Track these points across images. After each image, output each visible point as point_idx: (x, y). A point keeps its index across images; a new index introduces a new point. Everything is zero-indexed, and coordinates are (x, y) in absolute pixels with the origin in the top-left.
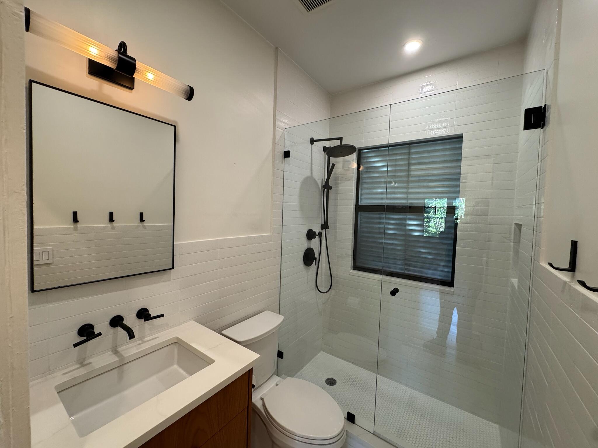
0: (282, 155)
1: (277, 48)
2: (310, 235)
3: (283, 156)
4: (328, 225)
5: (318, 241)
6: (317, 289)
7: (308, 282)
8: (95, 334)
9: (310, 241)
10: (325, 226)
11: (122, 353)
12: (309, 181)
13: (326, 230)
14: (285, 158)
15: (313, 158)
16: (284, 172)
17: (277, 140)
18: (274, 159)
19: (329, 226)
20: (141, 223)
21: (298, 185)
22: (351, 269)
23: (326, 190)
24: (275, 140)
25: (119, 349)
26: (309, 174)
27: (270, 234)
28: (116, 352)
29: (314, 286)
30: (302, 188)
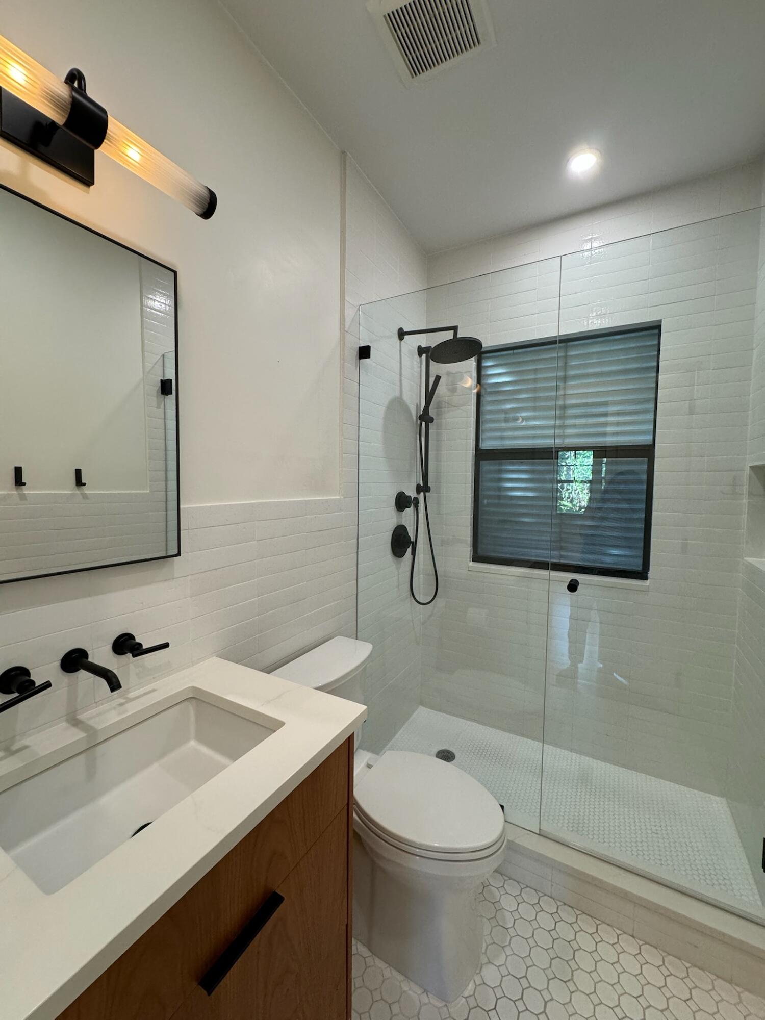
0: (355, 353)
1: (344, 152)
2: (402, 502)
3: (356, 356)
4: (429, 485)
5: (413, 514)
6: (412, 598)
7: (399, 586)
8: (36, 685)
9: (401, 513)
10: (423, 488)
11: (91, 723)
12: (397, 405)
13: (426, 493)
14: (361, 360)
15: (403, 366)
16: (359, 385)
17: (347, 325)
18: (343, 359)
19: (430, 487)
20: (78, 490)
21: (381, 411)
22: (470, 561)
23: (424, 423)
24: (344, 325)
25: (82, 717)
26: (397, 394)
27: (338, 497)
28: (75, 722)
29: (409, 593)
30: (386, 418)
